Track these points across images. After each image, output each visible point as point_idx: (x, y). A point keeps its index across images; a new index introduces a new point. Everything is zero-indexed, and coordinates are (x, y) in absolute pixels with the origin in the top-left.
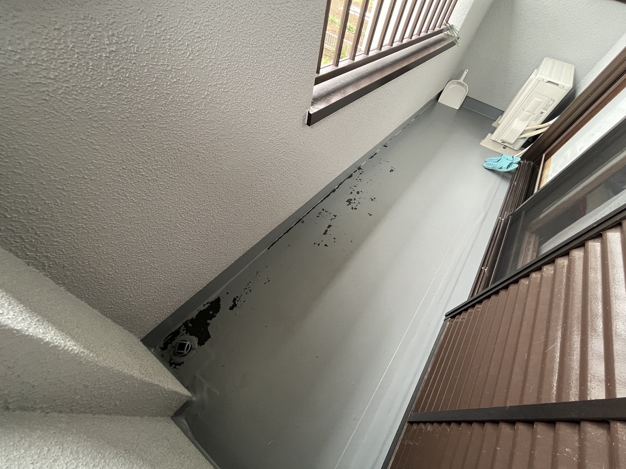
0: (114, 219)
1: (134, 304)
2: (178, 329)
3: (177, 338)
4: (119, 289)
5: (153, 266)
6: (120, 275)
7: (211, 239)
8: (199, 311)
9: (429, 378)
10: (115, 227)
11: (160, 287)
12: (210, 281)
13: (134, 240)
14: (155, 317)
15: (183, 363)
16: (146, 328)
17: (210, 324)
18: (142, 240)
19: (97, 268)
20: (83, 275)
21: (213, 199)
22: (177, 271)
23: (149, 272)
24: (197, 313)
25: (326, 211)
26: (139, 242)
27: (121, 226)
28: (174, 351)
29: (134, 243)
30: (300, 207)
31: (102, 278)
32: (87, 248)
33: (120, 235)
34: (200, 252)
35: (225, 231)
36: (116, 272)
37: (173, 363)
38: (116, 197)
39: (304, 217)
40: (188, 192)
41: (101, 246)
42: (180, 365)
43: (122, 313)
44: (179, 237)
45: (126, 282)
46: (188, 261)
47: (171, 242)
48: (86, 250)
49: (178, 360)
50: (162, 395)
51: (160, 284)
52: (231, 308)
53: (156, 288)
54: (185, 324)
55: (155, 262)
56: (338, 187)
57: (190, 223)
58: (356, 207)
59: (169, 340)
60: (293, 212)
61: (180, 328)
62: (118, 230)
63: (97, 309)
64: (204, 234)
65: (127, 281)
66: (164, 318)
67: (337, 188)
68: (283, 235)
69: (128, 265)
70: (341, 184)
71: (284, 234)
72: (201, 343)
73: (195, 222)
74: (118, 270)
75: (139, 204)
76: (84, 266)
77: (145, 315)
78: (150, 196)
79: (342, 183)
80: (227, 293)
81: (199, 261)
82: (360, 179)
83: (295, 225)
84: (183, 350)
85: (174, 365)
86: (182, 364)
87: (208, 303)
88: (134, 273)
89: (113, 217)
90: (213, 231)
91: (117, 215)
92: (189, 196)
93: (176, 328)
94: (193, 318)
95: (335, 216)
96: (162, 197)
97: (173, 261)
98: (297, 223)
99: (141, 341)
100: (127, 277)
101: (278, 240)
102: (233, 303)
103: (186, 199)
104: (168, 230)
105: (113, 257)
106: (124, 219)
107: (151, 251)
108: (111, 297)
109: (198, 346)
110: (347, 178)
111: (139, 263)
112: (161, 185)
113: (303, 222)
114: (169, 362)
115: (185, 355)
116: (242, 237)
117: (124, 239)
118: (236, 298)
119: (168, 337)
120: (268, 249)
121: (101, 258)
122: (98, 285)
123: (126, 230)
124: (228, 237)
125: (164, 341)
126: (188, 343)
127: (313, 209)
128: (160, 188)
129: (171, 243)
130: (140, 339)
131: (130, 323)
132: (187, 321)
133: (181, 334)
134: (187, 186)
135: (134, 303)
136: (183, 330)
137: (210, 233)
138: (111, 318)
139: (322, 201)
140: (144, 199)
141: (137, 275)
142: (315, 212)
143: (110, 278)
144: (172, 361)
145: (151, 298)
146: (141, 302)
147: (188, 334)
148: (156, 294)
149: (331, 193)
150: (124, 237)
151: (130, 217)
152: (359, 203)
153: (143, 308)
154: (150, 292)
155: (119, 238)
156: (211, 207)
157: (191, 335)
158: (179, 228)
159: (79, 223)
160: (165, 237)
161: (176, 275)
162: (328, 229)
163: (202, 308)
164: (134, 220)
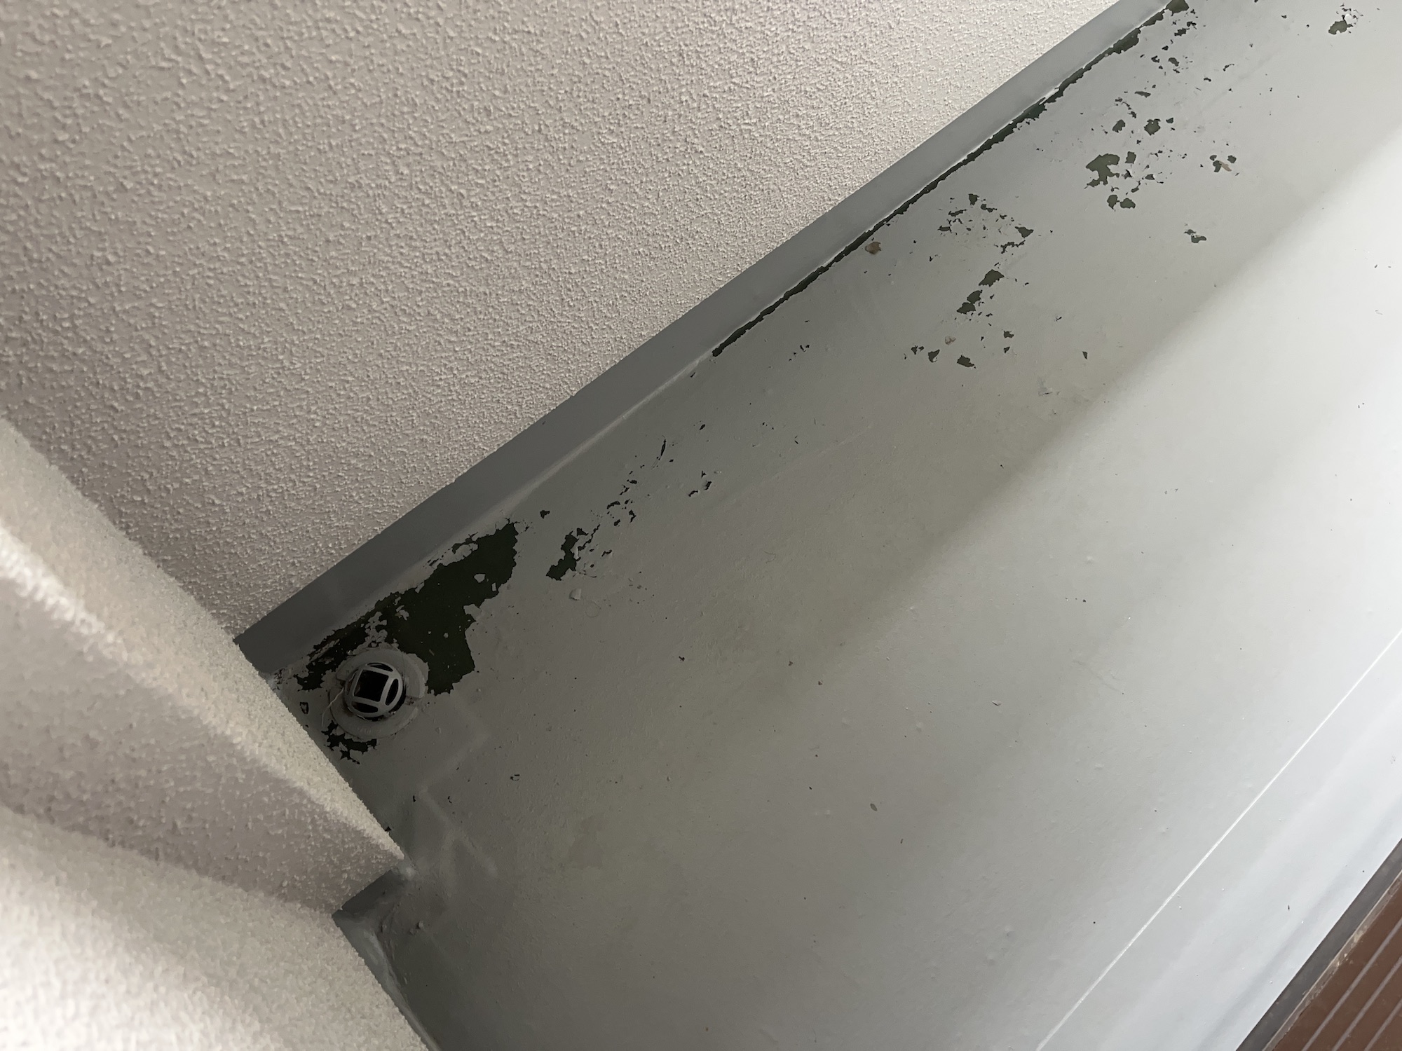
0: (159, 156)
1: (217, 502)
2: (360, 621)
3: (355, 652)
4: (169, 438)
5: (286, 364)
6: (173, 385)
7: (500, 283)
8: (435, 566)
9: (1348, 971)
10: (160, 187)
11: (308, 452)
12: (486, 455)
13: (226, 249)
14: (284, 561)
15: (373, 743)
16: (256, 601)
17: (473, 621)
18: (254, 254)
19: (99, 347)
20: (55, 367)
21: (522, 106)
22: (369, 399)
23: (273, 386)
24: (428, 572)
25: (984, 207)
26: (243, 260)
27: (179, 188)
28: (343, 697)
29: (224, 262)
30: (870, 177)
31: (116, 388)
32: (67, 265)
33: (174, 223)
34: (456, 332)
35: (558, 256)
36: (160, 371)
37: (341, 739)
38: (165, 59)
39: (881, 224)
40: (429, 62)
41: (111, 258)
42: (362, 747)
43: (177, 530)
44: (386, 259)
45: (194, 415)
46: (410, 364)
47: (354, 274)
48: (62, 271)
49: (357, 728)
50: (315, 830)
51: (308, 441)
52: (556, 572)
53: (292, 452)
54: (386, 608)
55: (294, 349)
56: (1059, 94)
57: (427, 202)
58: (1132, 196)
59: (329, 654)
60: (841, 199)
61: (365, 619)
62: (171, 204)
63: (96, 501)
64: (475, 258)
65: (197, 411)
66: (313, 572)
67: (1052, 99)
68: (781, 301)
69: (203, 348)
70: (1073, 80)
71: (786, 297)
72: (439, 684)
73: (446, 201)
74: (169, 363)
75: (246, 97)
76: (56, 333)
77: (253, 549)
78: (284, 67)
79: (1079, 74)
80: (543, 514)
81: (451, 369)
82: (1173, 60)
83: (838, 259)
84: (378, 699)
85: (342, 746)
86: (370, 748)
87: (468, 541)
88: (222, 383)
89: (154, 148)
90: (512, 248)
91: (167, 139)
92: (432, 81)
93: (353, 617)
94: (413, 590)
95: (1025, 232)
96: (330, 74)
97: (356, 356)
98: (848, 251)
99: (236, 641)
100: (198, 394)
101: (760, 319)
102: (562, 555)
103: (418, 96)
104: (347, 225)
105: (152, 310)
106: (192, 156)
107: (282, 305)
108: (141, 464)
109: (429, 692)
110: (1110, 52)
111: (238, 346)
112: (328, 20)
113: (875, 249)
114: (326, 733)
115: (382, 717)
116: (621, 290)
117: (192, 241)
118: (574, 534)
119: (323, 644)
120: (717, 352)
121: (114, 309)
122: (104, 414)
123: (196, 206)
124: (564, 281)
125: (311, 655)
126: (392, 676)
127: (924, 192)
128: (324, 33)
129: (355, 281)
130: (233, 636)
131: (201, 572)
132: (393, 596)
133: (368, 640)
134: (427, 38)
135: (218, 498)
136: (379, 628)
137: (501, 253)
138: (141, 541)
139: (972, 157)
140: (264, 80)
141: (231, 393)
142: (933, 208)
143: (141, 392)
144: (338, 732)
145: (274, 490)
146: (240, 499)
147: (395, 645)
148: (293, 477)
149: (1020, 120)
150: (189, 234)
151: (214, 154)
152: (1150, 177)
153: (247, 521)
154: (273, 464)
155: (173, 234)
156: (513, 141)
157: (404, 648)
158: (386, 222)
159: (42, 157)
160: (333, 253)
161: (366, 412)
162: (985, 288)
163: (448, 558)
164: (225, 166)
